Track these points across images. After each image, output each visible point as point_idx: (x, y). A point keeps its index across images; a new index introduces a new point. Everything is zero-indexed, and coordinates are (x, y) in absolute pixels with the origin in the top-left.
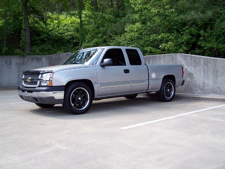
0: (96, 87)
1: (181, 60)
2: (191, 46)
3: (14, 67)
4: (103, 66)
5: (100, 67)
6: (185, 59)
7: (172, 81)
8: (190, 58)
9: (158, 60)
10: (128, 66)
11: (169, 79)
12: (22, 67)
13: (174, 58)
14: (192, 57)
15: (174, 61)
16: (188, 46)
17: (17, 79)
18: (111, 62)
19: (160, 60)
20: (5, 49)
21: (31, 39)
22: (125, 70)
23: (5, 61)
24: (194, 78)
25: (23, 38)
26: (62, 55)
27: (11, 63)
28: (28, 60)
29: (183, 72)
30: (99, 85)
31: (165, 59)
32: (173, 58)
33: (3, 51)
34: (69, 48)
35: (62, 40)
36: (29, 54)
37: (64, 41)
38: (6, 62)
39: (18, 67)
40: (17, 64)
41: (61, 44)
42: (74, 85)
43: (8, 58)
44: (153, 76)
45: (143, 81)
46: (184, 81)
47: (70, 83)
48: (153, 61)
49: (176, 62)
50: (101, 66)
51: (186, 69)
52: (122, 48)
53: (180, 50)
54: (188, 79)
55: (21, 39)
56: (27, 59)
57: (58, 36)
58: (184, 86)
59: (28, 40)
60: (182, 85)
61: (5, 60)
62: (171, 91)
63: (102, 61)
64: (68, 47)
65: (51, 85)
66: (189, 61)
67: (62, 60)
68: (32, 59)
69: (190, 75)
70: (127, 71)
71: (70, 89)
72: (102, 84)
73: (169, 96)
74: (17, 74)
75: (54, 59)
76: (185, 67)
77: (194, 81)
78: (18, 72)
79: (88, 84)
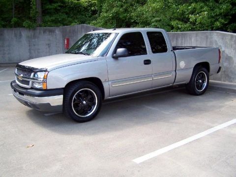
0: (106, 86)
1: (217, 40)
2: (230, 17)
3: (24, 40)
4: (116, 57)
5: (112, 59)
6: (223, 39)
7: (205, 70)
8: (229, 37)
9: (188, 38)
10: (150, 55)
11: (202, 68)
12: (33, 40)
13: (209, 37)
14: (232, 36)
15: (209, 40)
16: (227, 17)
17: (29, 54)
18: (126, 54)
19: (191, 39)
20: (14, 20)
21: (42, 8)
22: (145, 61)
23: (14, 34)
24: (233, 63)
25: (34, 7)
26: (76, 27)
27: (21, 35)
28: (40, 33)
29: (220, 57)
30: (110, 83)
31: (197, 38)
32: (207, 37)
33: (12, 23)
34: (87, 17)
35: (79, 7)
36: (40, 26)
37: (81, 9)
38: (16, 35)
39: (29, 41)
40: (28, 37)
41: (78, 11)
42: (76, 86)
43: (17, 30)
44: (182, 64)
45: (168, 73)
46: (220, 68)
47: (71, 84)
48: (182, 40)
49: (211, 42)
50: (113, 57)
51: (223, 51)
52: (141, 31)
53: (216, 23)
54: (225, 64)
55: (31, 8)
56: (38, 31)
57: (75, 3)
58: (220, 73)
59: (39, 10)
60: (218, 72)
61: (14, 32)
62: (203, 82)
63: (115, 51)
64: (85, 16)
65: (46, 88)
66: (228, 42)
67: (77, 32)
68: (44, 32)
69: (229, 59)
70: (147, 62)
71: (72, 91)
72: (114, 82)
73: (201, 88)
74: (28, 48)
75: (68, 31)
76: (222, 49)
77: (233, 66)
78: (30, 46)
79: (95, 83)
